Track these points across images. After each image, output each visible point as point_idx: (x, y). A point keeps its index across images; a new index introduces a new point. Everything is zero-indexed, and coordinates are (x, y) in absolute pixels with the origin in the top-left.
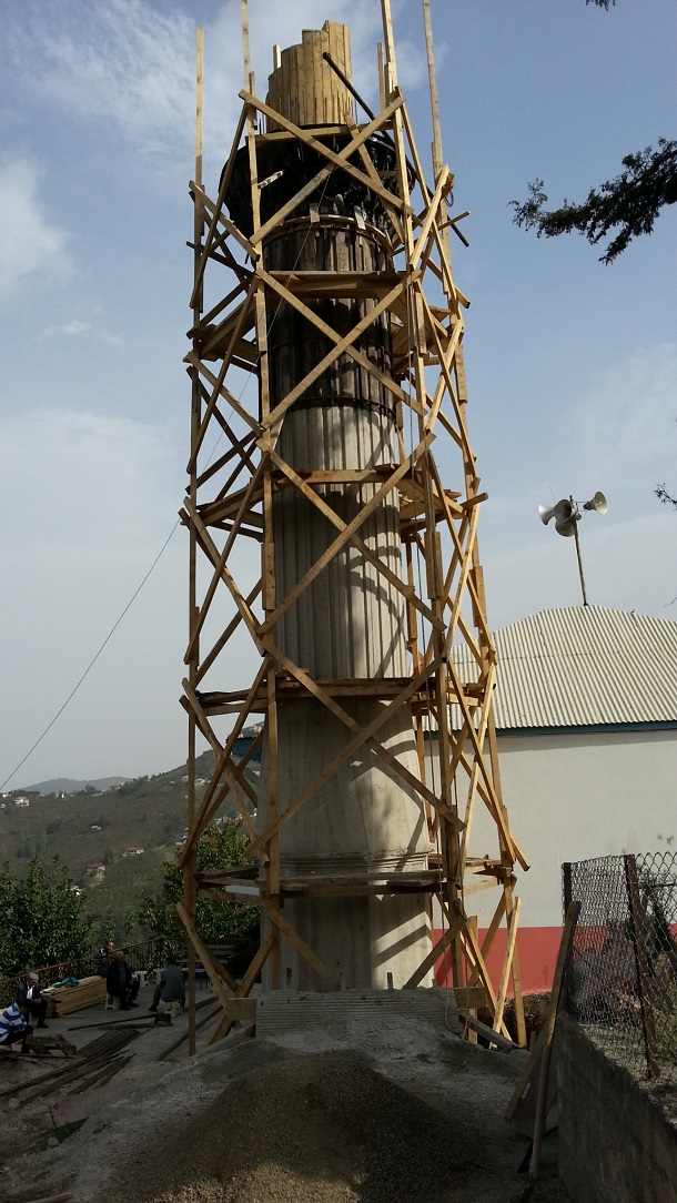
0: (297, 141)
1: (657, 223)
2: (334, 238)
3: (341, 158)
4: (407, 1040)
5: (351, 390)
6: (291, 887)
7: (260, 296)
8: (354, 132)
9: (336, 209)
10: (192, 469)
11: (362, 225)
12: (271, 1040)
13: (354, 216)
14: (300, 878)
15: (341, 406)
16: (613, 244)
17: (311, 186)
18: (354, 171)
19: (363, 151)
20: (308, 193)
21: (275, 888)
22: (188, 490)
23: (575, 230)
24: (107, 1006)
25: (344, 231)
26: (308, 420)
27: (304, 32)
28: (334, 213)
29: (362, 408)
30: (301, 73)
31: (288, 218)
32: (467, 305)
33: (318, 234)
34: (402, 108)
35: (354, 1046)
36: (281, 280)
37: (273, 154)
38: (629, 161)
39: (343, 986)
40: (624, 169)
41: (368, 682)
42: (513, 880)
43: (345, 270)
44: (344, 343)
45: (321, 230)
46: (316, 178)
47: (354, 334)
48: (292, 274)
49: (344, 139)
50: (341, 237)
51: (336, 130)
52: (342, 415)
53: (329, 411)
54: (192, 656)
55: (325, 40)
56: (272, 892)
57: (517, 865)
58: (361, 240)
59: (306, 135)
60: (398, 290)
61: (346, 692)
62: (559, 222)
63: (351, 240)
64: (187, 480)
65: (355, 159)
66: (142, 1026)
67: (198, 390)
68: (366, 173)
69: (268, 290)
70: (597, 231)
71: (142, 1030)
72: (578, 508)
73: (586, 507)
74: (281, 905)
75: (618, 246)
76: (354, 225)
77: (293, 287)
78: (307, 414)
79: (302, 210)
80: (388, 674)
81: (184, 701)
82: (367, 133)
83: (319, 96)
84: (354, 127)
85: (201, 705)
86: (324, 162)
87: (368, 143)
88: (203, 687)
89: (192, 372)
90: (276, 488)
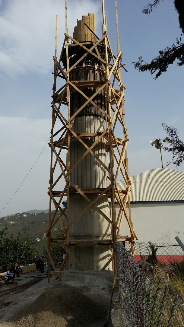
0: (79, 46)
1: (167, 69)
2: (89, 71)
3: (90, 51)
4: (100, 284)
5: (93, 111)
6: (71, 243)
7: (68, 87)
8: (94, 43)
9: (90, 64)
10: (52, 132)
11: (96, 68)
12: (65, 282)
13: (94, 65)
14: (75, 240)
15: (90, 116)
16: (157, 74)
17: (82, 58)
18: (93, 54)
19: (96, 48)
20: (81, 60)
21: (68, 243)
22: (51, 138)
23: (148, 70)
24: (36, 271)
25: (92, 69)
26: (81, 120)
27: (83, 16)
28: (89, 65)
29: (95, 116)
30: (82, 27)
31: (77, 66)
32: (125, 89)
33: (85, 71)
34: (107, 37)
35: (86, 285)
36: (74, 83)
37: (73, 49)
38: (161, 52)
39: (85, 269)
40: (159, 54)
41: (95, 189)
42: (134, 242)
43: (92, 80)
44: (89, 100)
45: (86, 69)
46: (83, 56)
47: (92, 97)
48: (76, 82)
49: (92, 45)
50: (91, 71)
51: (89, 43)
52: (90, 118)
53: (87, 117)
54: (51, 181)
55: (88, 18)
56: (67, 244)
57: (135, 238)
58: (96, 72)
59: (81, 44)
60: (104, 85)
61: (88, 192)
62: (144, 68)
63: (94, 72)
64: (50, 135)
65: (94, 51)
66: (44, 277)
67: (54, 111)
68: (97, 54)
69: (70, 86)
70: (153, 71)
71: (44, 278)
72: (161, 141)
73: (163, 141)
74: (69, 247)
75: (158, 75)
76: (94, 68)
77: (76, 85)
78: (81, 118)
79: (81, 64)
80: (101, 187)
81: (49, 193)
82: (97, 43)
83: (86, 33)
84: (94, 42)
85: (53, 194)
86: (86, 51)
87: (98, 46)
88: (54, 190)
89: (52, 106)
90: (71, 138)
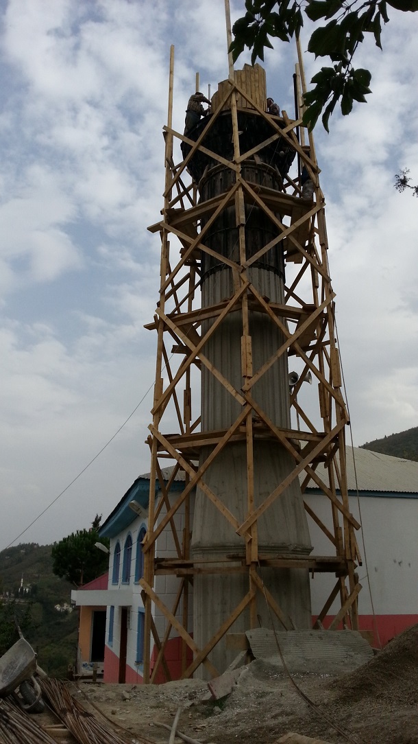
8: (288, 122)
17: (268, 142)
20: (266, 145)
22: (159, 304)
28: (266, 163)
31: (249, 158)
39: (295, 627)
44: (288, 231)
46: (271, 138)
47: (293, 228)
48: (257, 186)
56: (253, 560)
60: (315, 210)
61: (290, 436)
69: (244, 189)
77: (259, 193)
82: (295, 125)
86: (275, 132)
